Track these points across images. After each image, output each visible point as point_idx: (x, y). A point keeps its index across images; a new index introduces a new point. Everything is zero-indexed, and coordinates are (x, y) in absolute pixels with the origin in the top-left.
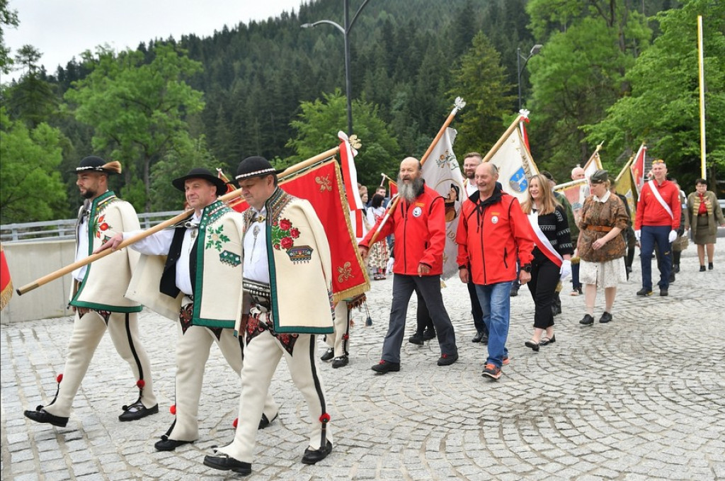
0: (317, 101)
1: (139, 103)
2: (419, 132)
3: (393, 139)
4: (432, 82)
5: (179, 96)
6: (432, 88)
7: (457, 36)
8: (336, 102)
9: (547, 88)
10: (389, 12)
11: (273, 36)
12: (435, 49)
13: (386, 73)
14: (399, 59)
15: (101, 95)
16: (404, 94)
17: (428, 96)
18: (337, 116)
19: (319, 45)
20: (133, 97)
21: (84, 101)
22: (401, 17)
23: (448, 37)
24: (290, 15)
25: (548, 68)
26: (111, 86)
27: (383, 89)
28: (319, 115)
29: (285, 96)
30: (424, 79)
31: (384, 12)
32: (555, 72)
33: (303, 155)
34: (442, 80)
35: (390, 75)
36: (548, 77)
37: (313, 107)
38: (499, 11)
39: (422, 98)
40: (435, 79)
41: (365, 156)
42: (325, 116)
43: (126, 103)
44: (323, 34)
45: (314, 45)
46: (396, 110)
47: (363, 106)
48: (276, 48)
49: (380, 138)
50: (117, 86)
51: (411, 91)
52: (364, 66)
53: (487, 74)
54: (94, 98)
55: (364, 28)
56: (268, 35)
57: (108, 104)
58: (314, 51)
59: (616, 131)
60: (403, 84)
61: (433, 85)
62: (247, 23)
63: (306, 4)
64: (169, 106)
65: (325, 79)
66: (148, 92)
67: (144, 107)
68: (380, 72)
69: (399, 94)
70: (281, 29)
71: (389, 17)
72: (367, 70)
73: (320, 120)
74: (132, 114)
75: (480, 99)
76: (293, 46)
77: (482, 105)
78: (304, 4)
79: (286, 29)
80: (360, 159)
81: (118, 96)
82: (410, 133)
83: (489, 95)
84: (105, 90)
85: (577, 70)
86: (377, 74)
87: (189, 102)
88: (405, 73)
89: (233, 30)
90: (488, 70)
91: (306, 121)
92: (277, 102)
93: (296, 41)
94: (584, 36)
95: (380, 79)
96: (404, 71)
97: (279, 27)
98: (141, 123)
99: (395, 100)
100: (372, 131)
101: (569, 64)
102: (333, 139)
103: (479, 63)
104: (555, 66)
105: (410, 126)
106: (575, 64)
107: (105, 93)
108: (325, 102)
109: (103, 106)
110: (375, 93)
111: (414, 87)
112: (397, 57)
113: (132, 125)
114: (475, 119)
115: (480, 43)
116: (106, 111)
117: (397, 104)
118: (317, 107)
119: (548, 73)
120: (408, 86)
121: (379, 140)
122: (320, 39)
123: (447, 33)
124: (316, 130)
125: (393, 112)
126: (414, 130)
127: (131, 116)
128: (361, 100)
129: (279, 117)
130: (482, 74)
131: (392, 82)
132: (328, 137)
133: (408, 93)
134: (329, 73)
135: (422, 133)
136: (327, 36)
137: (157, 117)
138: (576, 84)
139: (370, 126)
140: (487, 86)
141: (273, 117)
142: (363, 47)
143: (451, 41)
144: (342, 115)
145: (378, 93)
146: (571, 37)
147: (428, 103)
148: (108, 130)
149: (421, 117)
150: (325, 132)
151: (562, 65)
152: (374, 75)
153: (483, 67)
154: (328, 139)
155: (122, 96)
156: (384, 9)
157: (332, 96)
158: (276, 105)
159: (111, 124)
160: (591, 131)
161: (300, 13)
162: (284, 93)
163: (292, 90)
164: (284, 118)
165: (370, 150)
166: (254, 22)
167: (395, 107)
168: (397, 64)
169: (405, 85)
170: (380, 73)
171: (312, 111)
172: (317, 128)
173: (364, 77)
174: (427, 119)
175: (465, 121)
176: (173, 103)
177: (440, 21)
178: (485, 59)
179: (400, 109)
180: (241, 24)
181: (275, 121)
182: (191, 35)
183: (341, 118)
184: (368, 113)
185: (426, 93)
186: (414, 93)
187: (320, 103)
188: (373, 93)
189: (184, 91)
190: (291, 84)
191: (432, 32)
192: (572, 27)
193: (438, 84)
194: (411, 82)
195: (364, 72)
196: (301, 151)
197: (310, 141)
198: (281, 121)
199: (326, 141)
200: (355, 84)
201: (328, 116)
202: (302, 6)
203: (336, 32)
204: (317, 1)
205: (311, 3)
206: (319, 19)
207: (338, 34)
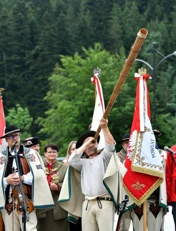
0: (76, 55)
8: (96, 57)
13: (136, 8)
16: (158, 34)
27: (133, 27)
28: (78, 68)
29: (19, 33)
33: (62, 108)
35: (141, 11)
37: (73, 61)
46: (149, 52)
51: (166, 30)
60: (157, 22)
65: (65, 13)
68: (130, 7)
72: (115, 5)
80: (120, 114)
82: (165, 79)
86: (126, 9)
88: (159, 9)
92: (10, 41)
95: (129, 15)
96: (158, 6)
100: (131, 86)
105: (165, 71)
110: (124, 32)
111: (170, 25)
117: (150, 45)
118: (77, 62)
120: (162, 25)
124: (76, 84)
126: (169, 76)
128: (119, 54)
129: (13, 57)
131: (144, 19)
133: (162, 33)
134: (70, 6)
141: (5, 57)
145: (127, 32)
152: (122, 10)
157: (92, 50)
158: (10, 43)
162: (18, 29)
163: (28, 26)
164: (18, 58)
165: (129, 105)
169: (159, 23)
170: (130, 9)
171: (71, 65)
172: (76, 82)
173: (112, 13)
181: (7, 61)
186: (169, 32)
187: (79, 57)
188: (121, 32)
190: (27, 19)
194: (166, 20)
195: (112, 6)
196: (60, 104)
197: (68, 96)
198: (15, 62)
199: (86, 95)
200: (100, 21)
201: (87, 70)
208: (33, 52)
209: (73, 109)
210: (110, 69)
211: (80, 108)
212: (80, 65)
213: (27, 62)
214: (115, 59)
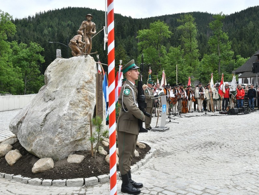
11: (26, 26)
19: (46, 32)
22: (76, 24)
24: (31, 18)
31: (70, 21)
44: (47, 27)
45: (43, 31)
48: (27, 31)
55: (62, 27)
58: (43, 34)
63: (38, 14)
70: (29, 23)
71: (72, 23)
78: (37, 14)
93: (35, 29)
97: (28, 23)
122: (46, 30)
136: (48, 28)
202: (36, 15)
203: (52, 27)
204: (42, 14)
205: (40, 14)
206: (44, 21)
207: (53, 28)
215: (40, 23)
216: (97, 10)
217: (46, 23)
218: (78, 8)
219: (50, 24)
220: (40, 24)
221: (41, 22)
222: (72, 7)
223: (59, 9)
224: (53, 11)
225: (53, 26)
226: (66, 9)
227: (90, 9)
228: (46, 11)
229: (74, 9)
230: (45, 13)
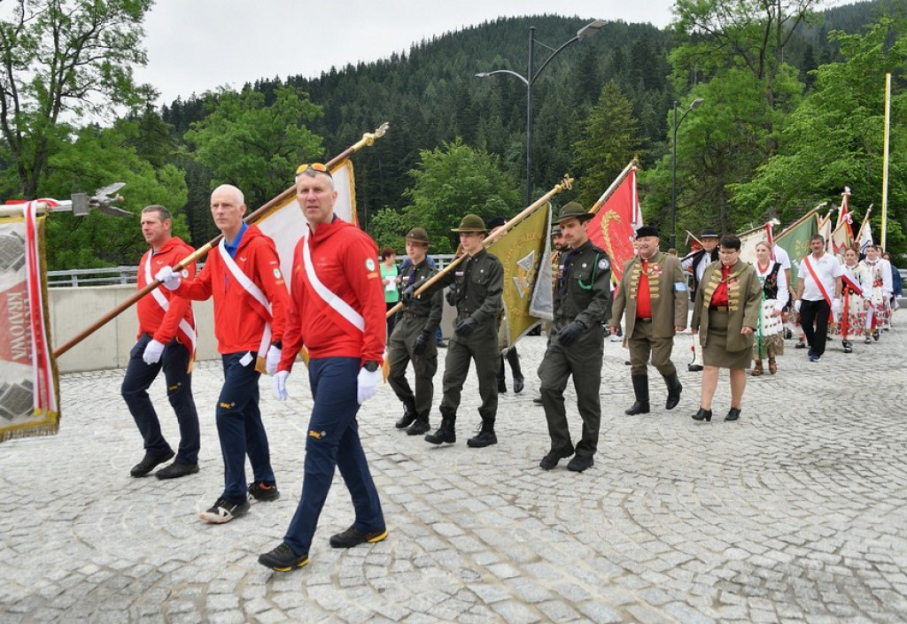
0: (436, 149)
1: (258, 146)
2: (534, 185)
3: (514, 191)
4: (550, 132)
5: (300, 140)
6: (549, 139)
7: (578, 84)
8: (456, 151)
9: (687, 143)
10: (504, 57)
11: (382, 80)
12: (554, 97)
13: (500, 121)
14: (516, 107)
15: (220, 137)
16: (519, 144)
17: (545, 147)
18: (456, 165)
19: (430, 90)
20: (254, 140)
21: (204, 142)
22: (518, 62)
23: (568, 85)
24: (400, 57)
25: (690, 121)
26: (232, 128)
27: (497, 138)
28: (437, 163)
29: (394, 143)
30: (541, 129)
31: (499, 56)
32: (698, 126)
33: (420, 205)
34: (560, 130)
35: (505, 124)
36: (689, 131)
37: (432, 155)
38: (623, 58)
39: (538, 148)
40: (553, 129)
41: (485, 209)
42: (444, 166)
43: (247, 145)
44: (435, 78)
45: (424, 90)
46: (511, 160)
47: (484, 156)
48: (384, 92)
49: (501, 190)
50: (238, 128)
52: (478, 114)
53: (616, 125)
54: (214, 140)
56: (377, 78)
57: (228, 146)
58: (425, 96)
59: (769, 191)
60: (519, 133)
61: (550, 136)
62: (355, 64)
63: (417, 46)
64: (288, 151)
66: (268, 135)
67: (262, 151)
68: (494, 120)
69: (514, 145)
70: (391, 72)
71: (505, 62)
72: (481, 118)
73: (438, 169)
74: (252, 158)
75: (608, 152)
76: (402, 90)
77: (611, 159)
78: (415, 47)
79: (396, 72)
81: (238, 138)
83: (618, 148)
84: (224, 132)
85: (722, 124)
86: (491, 122)
87: (309, 147)
88: (521, 122)
89: (340, 72)
90: (619, 121)
91: (423, 170)
92: (386, 150)
93: (406, 86)
94: (729, 88)
95: (494, 127)
96: (520, 119)
97: (388, 70)
98: (260, 166)
99: (509, 151)
100: (492, 183)
101: (712, 117)
102: (452, 189)
103: (610, 114)
104: (697, 120)
105: (525, 178)
106: (719, 118)
107: (226, 134)
108: (445, 151)
109: (222, 148)
112: (512, 104)
113: (251, 168)
114: (602, 173)
115: (611, 93)
116: (225, 153)
117: (512, 154)
118: (436, 156)
119: (690, 127)
120: (524, 136)
121: (499, 192)
122: (431, 83)
123: (566, 80)
124: (434, 180)
125: (507, 163)
127: (251, 159)
128: (481, 149)
129: (388, 165)
130: (612, 125)
131: (507, 132)
132: (446, 187)
133: (524, 143)
135: (537, 186)
136: (438, 81)
137: (276, 161)
138: (719, 139)
139: (491, 177)
140: (617, 138)
142: (476, 94)
143: (571, 89)
144: (462, 165)
145: (491, 142)
146: (714, 90)
147: (544, 155)
148: (227, 173)
149: (537, 169)
150: (444, 182)
151: (705, 119)
152: (488, 123)
153: (612, 118)
154: (447, 189)
155: (243, 138)
156: (499, 54)
157: (452, 144)
159: (231, 167)
160: (738, 190)
161: (411, 55)
162: (393, 140)
163: (402, 137)
164: (392, 165)
166: (363, 63)
167: (509, 158)
168: (513, 113)
170: (495, 122)
171: (430, 159)
172: (435, 177)
173: (478, 125)
174: (543, 171)
175: (591, 174)
176: (292, 148)
177: (559, 68)
178: (616, 110)
179: (515, 160)
180: (349, 66)
182: (297, 76)
183: (461, 168)
184: (489, 164)
185: (543, 144)
187: (439, 152)
189: (304, 135)
191: (550, 79)
192: (715, 79)
193: (555, 135)
195: (478, 119)
196: (418, 201)
197: (427, 192)
198: (389, 169)
199: (445, 191)
200: (468, 132)
201: (447, 165)
202: (412, 49)
203: (448, 76)
204: (429, 43)
205: (423, 45)
206: (430, 63)
207: (450, 79)
208: (405, 159)
209: (432, 206)
210: (471, 164)
211: (438, 204)
212: (439, 159)
213: (400, 169)
214: (476, 154)
215: (417, 69)
216: (582, 18)
217: (434, 67)
218: (526, 18)
219: (444, 70)
220: (417, 72)
221: (420, 65)
222: (509, 16)
223: (472, 27)
224: (455, 33)
225: (452, 74)
226: (492, 23)
227: (559, 17)
228: (439, 35)
229: (514, 22)
230: (436, 41)
